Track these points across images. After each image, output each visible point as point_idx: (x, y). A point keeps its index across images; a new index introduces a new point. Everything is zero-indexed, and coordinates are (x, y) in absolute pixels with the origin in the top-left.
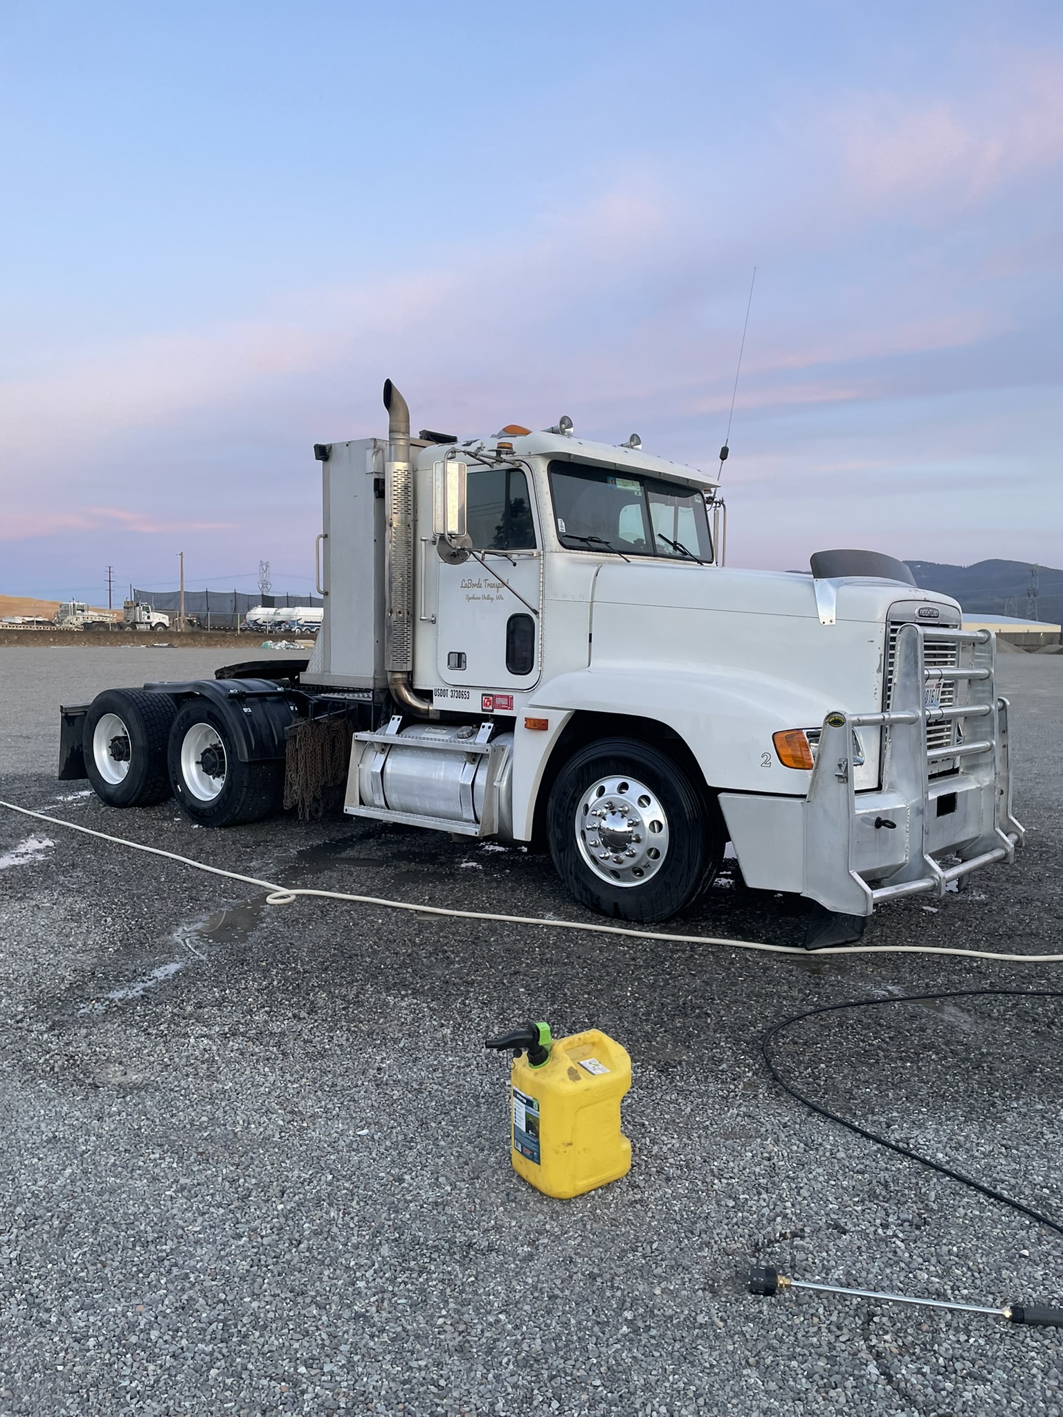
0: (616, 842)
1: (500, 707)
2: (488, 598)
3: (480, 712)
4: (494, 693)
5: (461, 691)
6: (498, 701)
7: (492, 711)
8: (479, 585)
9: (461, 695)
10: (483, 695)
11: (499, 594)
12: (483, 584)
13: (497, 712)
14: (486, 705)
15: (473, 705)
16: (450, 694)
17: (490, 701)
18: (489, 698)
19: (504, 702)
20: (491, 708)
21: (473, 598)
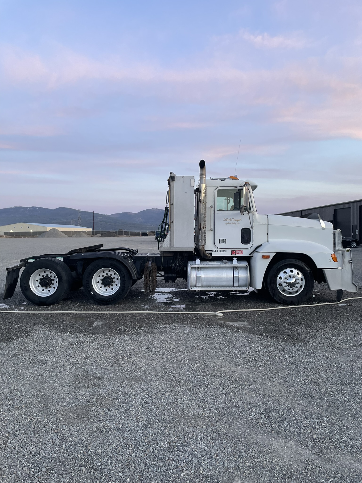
0: (291, 285)
1: (238, 254)
2: (234, 223)
3: (231, 255)
4: (236, 250)
5: (223, 250)
6: (237, 252)
7: (235, 255)
8: (230, 220)
9: (223, 251)
10: (232, 251)
11: (238, 222)
12: (232, 220)
13: (237, 255)
14: (233, 253)
15: (228, 254)
16: (219, 251)
17: (235, 252)
18: (234, 251)
19: (240, 252)
20: (235, 254)
21: (228, 223)
